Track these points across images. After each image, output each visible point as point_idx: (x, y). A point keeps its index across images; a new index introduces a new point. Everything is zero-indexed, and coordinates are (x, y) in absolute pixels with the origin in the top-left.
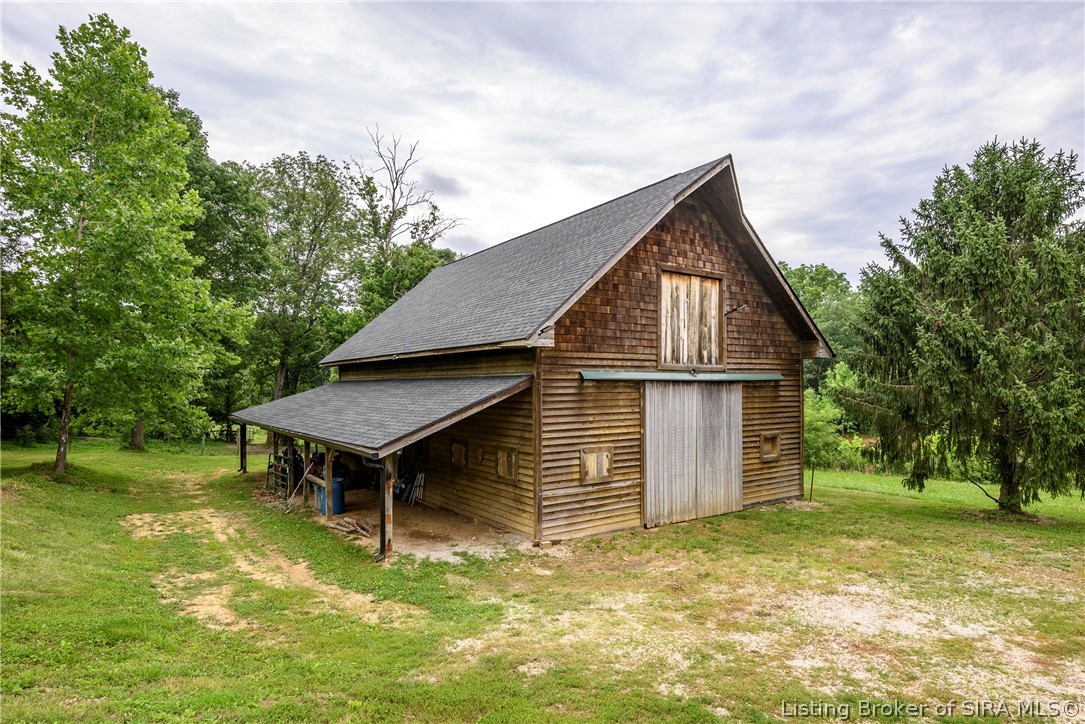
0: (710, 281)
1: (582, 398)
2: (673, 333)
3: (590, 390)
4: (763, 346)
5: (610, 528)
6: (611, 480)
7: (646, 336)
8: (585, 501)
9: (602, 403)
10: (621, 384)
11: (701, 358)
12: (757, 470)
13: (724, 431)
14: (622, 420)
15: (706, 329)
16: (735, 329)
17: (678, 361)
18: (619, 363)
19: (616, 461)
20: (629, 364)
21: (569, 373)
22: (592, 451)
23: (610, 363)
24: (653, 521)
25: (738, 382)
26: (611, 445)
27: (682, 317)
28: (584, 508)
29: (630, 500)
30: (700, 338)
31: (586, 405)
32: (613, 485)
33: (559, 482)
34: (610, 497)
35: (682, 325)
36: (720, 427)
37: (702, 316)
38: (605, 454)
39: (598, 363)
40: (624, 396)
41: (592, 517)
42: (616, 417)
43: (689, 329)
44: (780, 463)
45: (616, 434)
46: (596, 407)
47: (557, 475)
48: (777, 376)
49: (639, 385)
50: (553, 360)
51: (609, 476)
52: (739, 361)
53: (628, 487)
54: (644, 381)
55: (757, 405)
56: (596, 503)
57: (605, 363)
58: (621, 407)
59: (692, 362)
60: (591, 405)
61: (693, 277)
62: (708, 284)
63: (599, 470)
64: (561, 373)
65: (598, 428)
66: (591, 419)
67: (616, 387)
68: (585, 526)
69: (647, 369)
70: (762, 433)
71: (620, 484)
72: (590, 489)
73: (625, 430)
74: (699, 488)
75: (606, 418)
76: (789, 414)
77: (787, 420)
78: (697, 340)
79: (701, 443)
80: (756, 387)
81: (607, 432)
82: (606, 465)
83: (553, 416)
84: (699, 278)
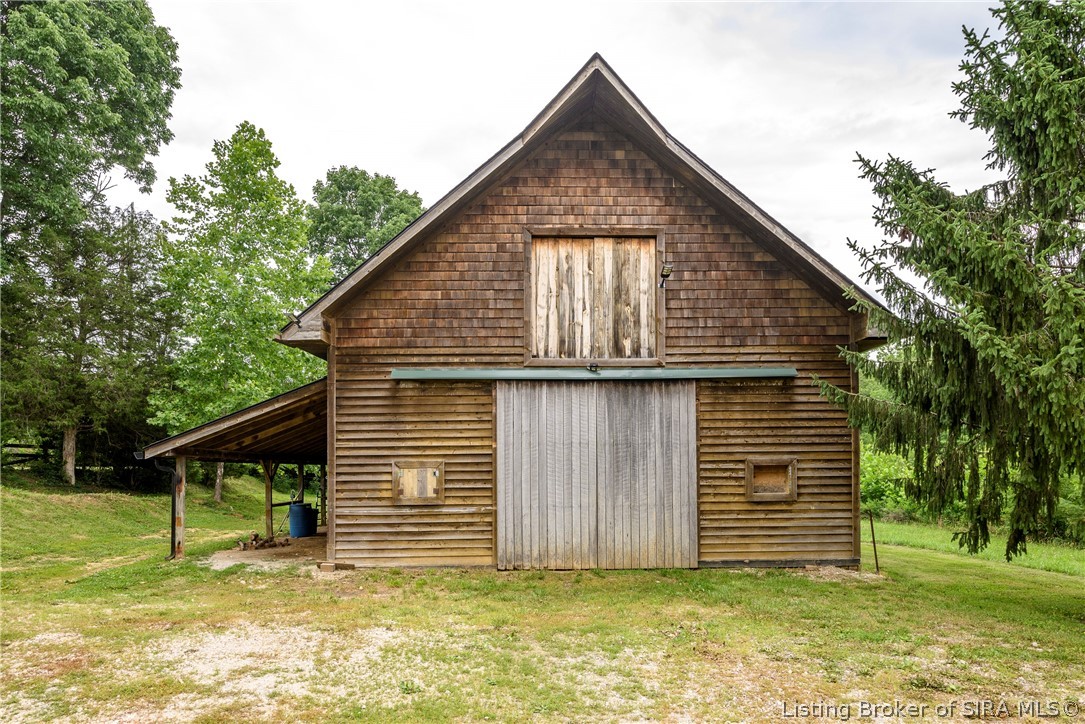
0: (635, 241)
1: (396, 402)
2: (561, 319)
3: (410, 393)
4: (754, 327)
5: (440, 562)
6: (440, 503)
7: (504, 323)
8: (399, 525)
9: (428, 409)
10: (460, 385)
11: (618, 350)
12: (739, 512)
13: (655, 452)
14: (461, 431)
15: (628, 310)
16: (685, 304)
17: (571, 353)
18: (456, 360)
19: (447, 481)
20: (473, 360)
21: (378, 373)
22: (410, 466)
23: (441, 359)
24: (509, 562)
25: (688, 380)
26: (440, 460)
27: (579, 294)
28: (398, 533)
29: (474, 532)
30: (616, 322)
31: (402, 411)
32: (445, 510)
33: (360, 499)
34: (440, 524)
35: (578, 306)
36: (646, 445)
37: (620, 293)
38: (430, 472)
39: (423, 360)
40: (465, 401)
41: (411, 546)
42: (450, 426)
43: (592, 311)
44: (796, 507)
45: (449, 447)
46: (419, 414)
47: (358, 490)
48: (790, 371)
49: (488, 385)
50: (353, 358)
51: (437, 498)
52: (695, 351)
53: (472, 514)
54: (495, 381)
55: (737, 416)
56: (416, 530)
57: (433, 359)
58: (459, 414)
59: (601, 355)
60: (410, 410)
61: (596, 240)
62: (632, 247)
63: (423, 488)
64: (364, 373)
65: (421, 439)
66: (408, 427)
67: (452, 389)
68: (399, 555)
69: (505, 366)
70: (750, 457)
71: (454, 509)
72: (407, 511)
73: (467, 443)
74: (602, 527)
75: (435, 426)
76: (819, 431)
77: (817, 440)
78: (610, 324)
79: (605, 465)
80: (735, 389)
81: (435, 444)
82: (432, 483)
83: (353, 423)
84: (611, 240)
